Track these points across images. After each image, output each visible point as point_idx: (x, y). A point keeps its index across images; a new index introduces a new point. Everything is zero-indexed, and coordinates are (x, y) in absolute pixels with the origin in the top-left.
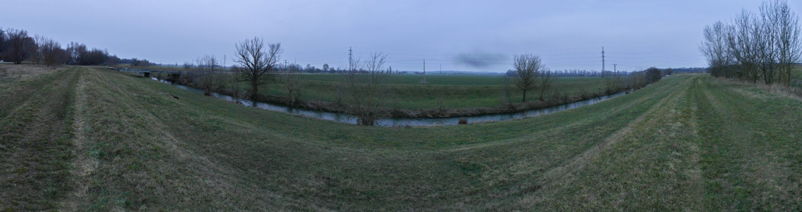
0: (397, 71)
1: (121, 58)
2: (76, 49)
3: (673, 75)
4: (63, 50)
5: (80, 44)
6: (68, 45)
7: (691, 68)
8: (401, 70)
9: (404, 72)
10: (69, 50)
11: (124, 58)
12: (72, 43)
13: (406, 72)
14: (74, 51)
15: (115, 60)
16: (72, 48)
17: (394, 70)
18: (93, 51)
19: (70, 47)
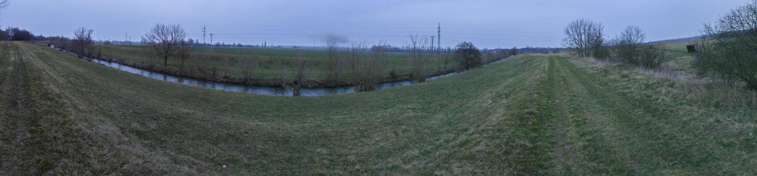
0: (272, 46)
1: (46, 37)
2: (12, 30)
3: (519, 56)
4: (3, 32)
5: (14, 28)
6: (7, 28)
7: (537, 48)
8: (276, 45)
9: (279, 47)
10: (7, 31)
11: (49, 36)
12: (9, 27)
13: (282, 46)
14: (11, 31)
15: (41, 38)
16: (9, 29)
17: (269, 45)
18: (23, 31)
19: (8, 29)
